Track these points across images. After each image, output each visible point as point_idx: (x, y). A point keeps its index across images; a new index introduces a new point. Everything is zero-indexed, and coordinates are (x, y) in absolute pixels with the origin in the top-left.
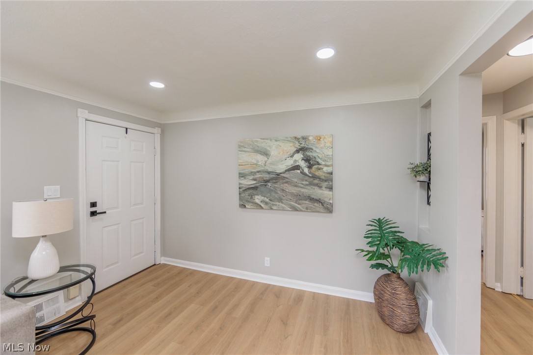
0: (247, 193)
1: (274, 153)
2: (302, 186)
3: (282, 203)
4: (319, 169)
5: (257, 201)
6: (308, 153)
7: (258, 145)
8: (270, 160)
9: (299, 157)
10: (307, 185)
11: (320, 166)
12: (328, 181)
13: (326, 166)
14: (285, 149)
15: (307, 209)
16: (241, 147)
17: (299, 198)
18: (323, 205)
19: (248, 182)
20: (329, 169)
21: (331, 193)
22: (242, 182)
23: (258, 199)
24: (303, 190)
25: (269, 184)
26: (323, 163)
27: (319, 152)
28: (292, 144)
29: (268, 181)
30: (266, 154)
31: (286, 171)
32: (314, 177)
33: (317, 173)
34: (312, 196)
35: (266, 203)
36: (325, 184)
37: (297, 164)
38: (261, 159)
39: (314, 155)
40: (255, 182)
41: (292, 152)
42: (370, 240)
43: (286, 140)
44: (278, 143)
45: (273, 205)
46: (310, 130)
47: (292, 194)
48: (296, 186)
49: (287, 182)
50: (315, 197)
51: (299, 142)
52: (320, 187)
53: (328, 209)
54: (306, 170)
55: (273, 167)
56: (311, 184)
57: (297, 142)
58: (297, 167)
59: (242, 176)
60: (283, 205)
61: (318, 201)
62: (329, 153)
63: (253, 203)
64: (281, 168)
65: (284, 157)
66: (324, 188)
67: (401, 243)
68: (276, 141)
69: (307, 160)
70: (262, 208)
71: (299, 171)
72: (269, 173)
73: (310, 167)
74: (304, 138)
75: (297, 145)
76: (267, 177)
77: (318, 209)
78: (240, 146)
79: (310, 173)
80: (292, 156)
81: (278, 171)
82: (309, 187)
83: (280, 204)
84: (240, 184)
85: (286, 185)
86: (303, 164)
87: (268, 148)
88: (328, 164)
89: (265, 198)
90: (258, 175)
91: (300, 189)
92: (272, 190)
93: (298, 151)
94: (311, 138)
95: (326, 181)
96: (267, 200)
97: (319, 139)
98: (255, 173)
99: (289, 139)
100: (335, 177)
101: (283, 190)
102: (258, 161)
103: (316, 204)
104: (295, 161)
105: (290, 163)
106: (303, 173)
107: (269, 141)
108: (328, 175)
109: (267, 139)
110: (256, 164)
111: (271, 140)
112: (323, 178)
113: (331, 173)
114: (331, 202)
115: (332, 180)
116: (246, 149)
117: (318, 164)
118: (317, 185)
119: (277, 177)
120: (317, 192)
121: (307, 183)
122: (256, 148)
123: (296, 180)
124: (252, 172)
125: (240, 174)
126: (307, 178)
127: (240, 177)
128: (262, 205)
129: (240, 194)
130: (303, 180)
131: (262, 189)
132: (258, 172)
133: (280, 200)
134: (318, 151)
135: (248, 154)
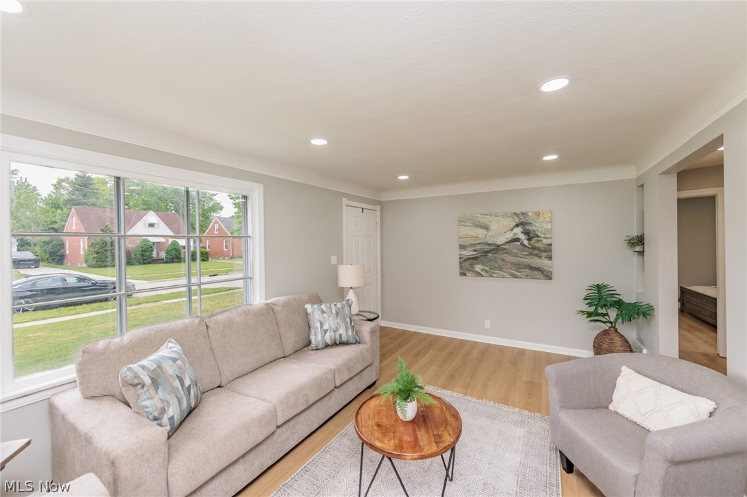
0: (467, 263)
1: (493, 227)
2: (522, 256)
3: (502, 271)
4: (539, 241)
5: (477, 269)
6: (528, 227)
7: (479, 220)
8: (490, 234)
9: (518, 230)
10: (526, 255)
11: (539, 239)
12: (547, 251)
13: (545, 238)
14: (505, 223)
15: (527, 276)
16: (461, 222)
17: (519, 266)
18: (542, 273)
19: (469, 253)
20: (549, 241)
21: (550, 262)
22: (461, 253)
23: (478, 268)
24: (522, 260)
25: (490, 255)
26: (543, 236)
27: (538, 226)
28: (511, 220)
29: (488, 252)
30: (486, 228)
31: (506, 243)
32: (534, 248)
33: (536, 245)
34: (532, 265)
35: (487, 272)
36: (544, 255)
37: (517, 236)
38: (481, 233)
39: (534, 228)
40: (475, 253)
41: (512, 226)
42: (589, 301)
43: (506, 215)
44: (498, 218)
45: (493, 273)
46: (528, 206)
47: (512, 263)
48: (516, 256)
49: (507, 253)
50: (534, 266)
51: (518, 217)
52: (540, 257)
53: (549, 276)
54: (526, 242)
55: (493, 239)
56: (531, 254)
57: (517, 218)
58: (517, 240)
59: (462, 247)
60: (503, 273)
61: (538, 269)
62: (549, 226)
63: (473, 271)
64: (501, 240)
65: (504, 231)
66: (543, 258)
67: (619, 304)
68: (496, 216)
69: (526, 233)
70: (482, 276)
71: (519, 243)
72: (489, 245)
73: (529, 239)
74: (523, 214)
75: (517, 220)
76: (487, 248)
77: (538, 277)
78: (460, 221)
79: (530, 245)
80: (512, 230)
81: (498, 243)
82: (528, 257)
83: (500, 272)
84: (460, 254)
85: (506, 255)
86: (522, 237)
87: (488, 223)
88: (547, 236)
89: (486, 267)
90: (478, 247)
91: (520, 259)
92: (492, 260)
93: (517, 226)
94: (530, 214)
95: (545, 251)
96: (488, 269)
97: (538, 214)
98: (475, 245)
99: (509, 215)
100: (553, 247)
101: (503, 260)
102: (478, 234)
103: (536, 272)
104: (515, 234)
105: (510, 236)
106: (522, 244)
107: (489, 216)
108: (547, 247)
109: (487, 215)
110: (476, 237)
111: (491, 216)
112: (543, 249)
113: (551, 245)
114: (550, 270)
115: (551, 251)
116: (466, 224)
117: (538, 236)
118: (536, 255)
119: (498, 248)
120: (536, 262)
121: (527, 253)
122: (477, 223)
123: (516, 251)
124: (472, 244)
125: (460, 245)
126: (526, 249)
127: (460, 248)
128: (483, 274)
129: (460, 263)
130: (522, 251)
131: (482, 258)
132: (478, 244)
133: (500, 269)
134: (537, 225)
135: (468, 228)
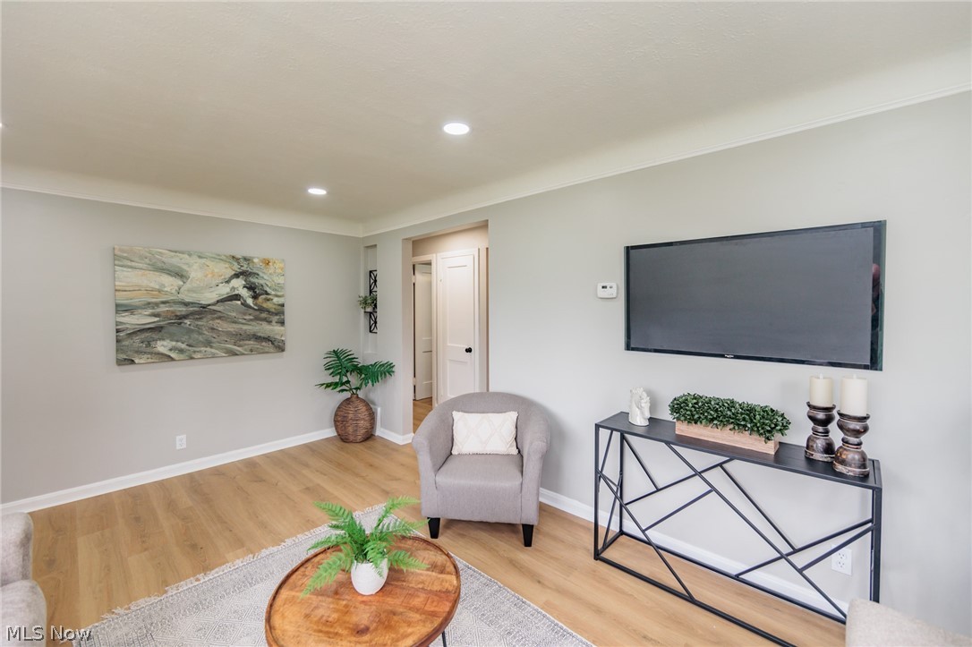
0: (137, 339)
1: (196, 273)
2: (244, 321)
3: (211, 347)
4: (268, 300)
5: (161, 349)
6: (253, 280)
7: (163, 259)
8: (188, 285)
9: (238, 284)
10: (251, 320)
11: (269, 297)
12: (278, 314)
13: (277, 296)
14: (216, 270)
15: (251, 351)
16: (119, 259)
17: (239, 338)
18: (273, 344)
19: (142, 319)
20: (281, 301)
21: (282, 328)
22: (120, 319)
23: (162, 346)
24: (245, 327)
25: (188, 322)
26: (273, 293)
27: (266, 279)
28: (227, 265)
29: (185, 317)
30: (180, 275)
31: (218, 302)
32: (261, 310)
33: (265, 305)
34: (259, 334)
35: (181, 351)
36: (275, 318)
37: (236, 292)
38: (170, 283)
39: (262, 282)
40: (156, 319)
41: (228, 276)
42: (331, 371)
43: (218, 258)
44: (203, 261)
45: (195, 352)
46: (255, 248)
47: (229, 334)
48: (235, 322)
49: (220, 318)
50: (262, 335)
51: (239, 263)
52: (270, 322)
53: (280, 347)
54: (250, 301)
55: (194, 295)
56: (257, 319)
57: (236, 264)
58: (237, 297)
59: (121, 308)
60: (213, 350)
61: (268, 339)
62: (281, 280)
63: (151, 353)
64: (209, 297)
65: (214, 283)
66: (274, 323)
68: (200, 257)
69: (251, 288)
70: (172, 359)
71: (239, 302)
72: (186, 304)
73: (255, 297)
74: (245, 259)
75: (236, 267)
76: (182, 310)
77: (267, 350)
78: (116, 257)
79: (255, 305)
80: (228, 282)
81: (203, 302)
82: (254, 323)
83: (208, 349)
84: (118, 323)
85: (218, 321)
86: (245, 293)
87: (185, 267)
88: (279, 294)
89: (179, 344)
90: (163, 308)
91: (241, 326)
92: (193, 331)
93: (237, 276)
94: (256, 260)
95: (276, 314)
96: (184, 346)
97: (267, 263)
98: (157, 305)
99: (224, 258)
100: (286, 309)
101: (213, 329)
102: (163, 285)
103: (264, 344)
104: (233, 288)
105: (225, 290)
106: (245, 304)
107: (186, 256)
108: (279, 307)
109: (183, 253)
110: (159, 291)
111: (190, 255)
112: (273, 310)
113: (283, 305)
114: (283, 338)
115: (283, 313)
116: (133, 264)
117: (267, 294)
118: (265, 320)
119: (203, 310)
120: (265, 329)
121: (251, 317)
122: (160, 265)
123: (234, 314)
124: (149, 303)
125: (117, 305)
126: (251, 311)
127: (117, 312)
128: (173, 355)
129: (118, 341)
130: (245, 314)
131: (173, 329)
132: (163, 303)
133: (208, 344)
134: (265, 277)
135: (140, 272)
